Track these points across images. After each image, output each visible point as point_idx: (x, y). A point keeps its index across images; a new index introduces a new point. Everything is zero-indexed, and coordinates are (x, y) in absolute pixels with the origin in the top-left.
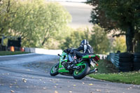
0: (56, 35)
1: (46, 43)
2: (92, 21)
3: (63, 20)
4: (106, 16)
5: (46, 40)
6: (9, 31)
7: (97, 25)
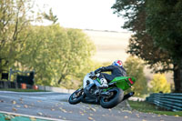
0: (77, 71)
1: (63, 80)
2: (131, 52)
3: (87, 52)
4: (155, 43)
5: (63, 77)
6: (16, 65)
7: (136, 57)
